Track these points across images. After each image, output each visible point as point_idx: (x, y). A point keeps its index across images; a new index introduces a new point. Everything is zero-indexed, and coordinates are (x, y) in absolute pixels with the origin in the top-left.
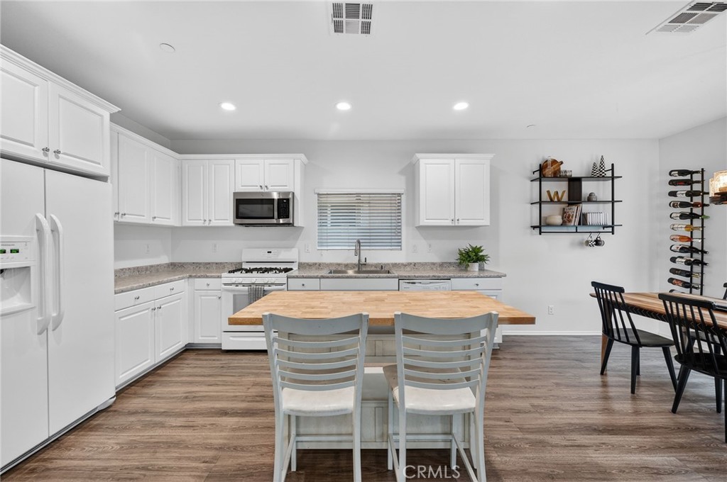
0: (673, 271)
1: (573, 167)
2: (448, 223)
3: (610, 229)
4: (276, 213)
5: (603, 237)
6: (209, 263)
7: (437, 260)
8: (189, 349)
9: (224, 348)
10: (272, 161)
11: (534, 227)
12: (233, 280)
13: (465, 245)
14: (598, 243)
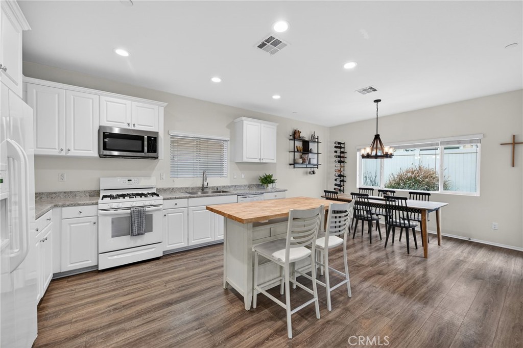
0: (336, 185)
1: (305, 135)
2: (258, 161)
3: (317, 166)
4: (146, 148)
5: (316, 170)
6: (55, 193)
7: (246, 183)
8: (58, 279)
9: (100, 269)
10: (140, 104)
11: (290, 164)
12: (114, 206)
13: (262, 174)
14: (314, 173)
